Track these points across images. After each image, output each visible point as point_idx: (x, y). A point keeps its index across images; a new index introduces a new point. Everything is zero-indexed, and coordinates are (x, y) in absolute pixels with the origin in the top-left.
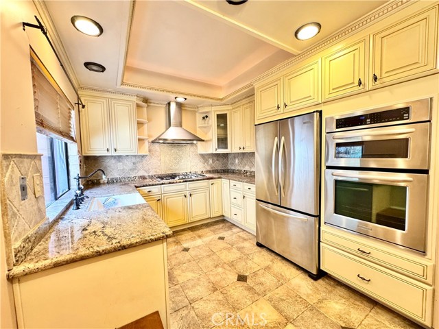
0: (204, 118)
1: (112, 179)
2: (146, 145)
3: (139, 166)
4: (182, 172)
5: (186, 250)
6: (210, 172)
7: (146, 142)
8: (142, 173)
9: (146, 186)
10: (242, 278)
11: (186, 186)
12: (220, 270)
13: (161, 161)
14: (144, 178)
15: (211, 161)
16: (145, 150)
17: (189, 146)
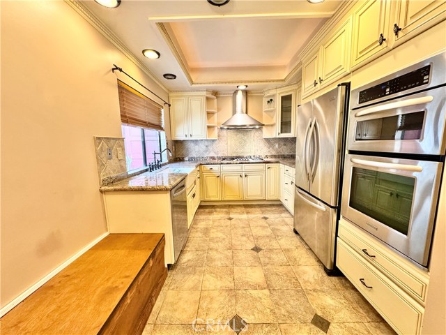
0: (268, 102)
1: (192, 158)
2: (216, 131)
3: (210, 148)
4: (245, 155)
5: (230, 219)
6: (275, 156)
7: (216, 128)
8: (212, 154)
9: (209, 164)
10: (257, 249)
11: (242, 168)
12: (244, 238)
13: (228, 145)
14: (213, 158)
15: (277, 146)
16: (214, 135)
17: (253, 131)
